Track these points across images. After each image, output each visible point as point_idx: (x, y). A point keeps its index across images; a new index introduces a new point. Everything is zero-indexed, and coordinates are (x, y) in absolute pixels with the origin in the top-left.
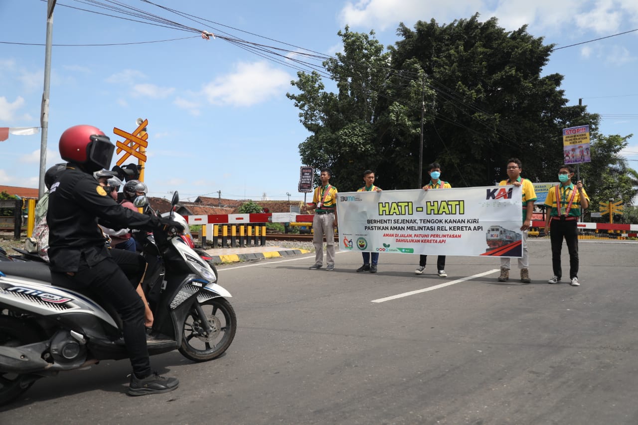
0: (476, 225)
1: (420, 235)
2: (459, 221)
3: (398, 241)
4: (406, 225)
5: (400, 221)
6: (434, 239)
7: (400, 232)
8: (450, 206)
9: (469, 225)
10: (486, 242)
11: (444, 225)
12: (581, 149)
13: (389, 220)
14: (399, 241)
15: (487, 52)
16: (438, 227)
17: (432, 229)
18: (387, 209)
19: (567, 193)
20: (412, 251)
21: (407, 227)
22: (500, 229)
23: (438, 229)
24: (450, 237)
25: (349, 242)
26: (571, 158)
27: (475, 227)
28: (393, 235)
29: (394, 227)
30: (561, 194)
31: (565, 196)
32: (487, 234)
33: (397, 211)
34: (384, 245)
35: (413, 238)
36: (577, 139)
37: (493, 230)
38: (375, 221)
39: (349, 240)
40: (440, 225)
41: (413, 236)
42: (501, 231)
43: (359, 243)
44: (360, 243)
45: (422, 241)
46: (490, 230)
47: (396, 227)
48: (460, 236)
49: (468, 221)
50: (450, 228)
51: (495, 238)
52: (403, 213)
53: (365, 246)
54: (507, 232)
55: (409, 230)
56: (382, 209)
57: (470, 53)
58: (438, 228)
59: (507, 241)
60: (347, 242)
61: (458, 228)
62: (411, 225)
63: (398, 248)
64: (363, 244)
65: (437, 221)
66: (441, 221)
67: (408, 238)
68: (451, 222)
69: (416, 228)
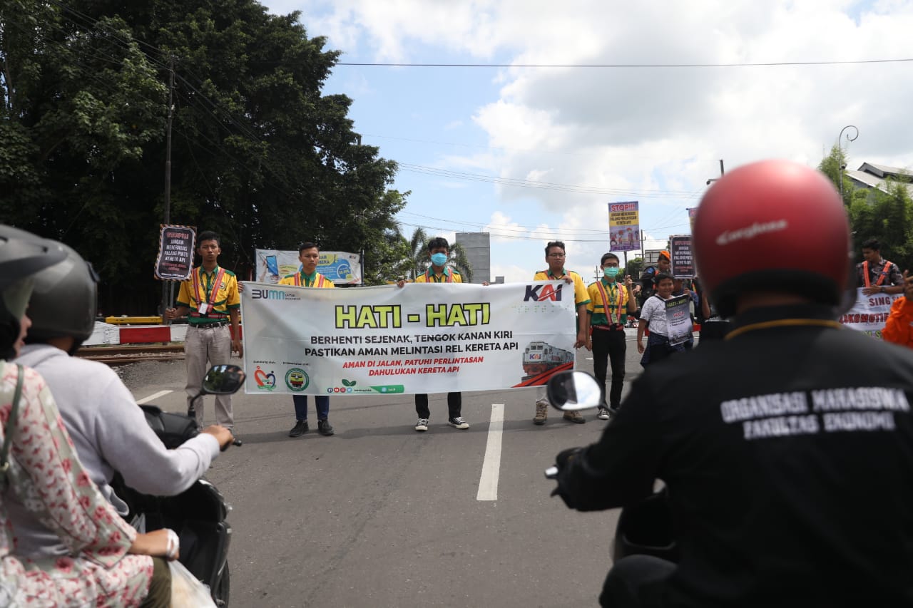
0: (509, 341)
1: (416, 361)
2: (481, 336)
3: (372, 373)
4: (388, 346)
5: (378, 340)
6: (440, 366)
7: (377, 358)
8: (468, 312)
9: (496, 340)
10: (522, 366)
11: (457, 342)
12: (630, 231)
13: (356, 338)
14: (376, 373)
15: (247, 39)
16: (447, 347)
17: (438, 350)
18: (351, 317)
19: (615, 292)
20: (400, 389)
21: (392, 349)
22: (545, 347)
23: (447, 350)
24: (466, 361)
25: (268, 376)
26: (618, 243)
27: (506, 344)
28: (363, 364)
29: (366, 350)
30: (609, 295)
31: (612, 298)
32: (524, 354)
33: (371, 321)
34: (345, 382)
35: (404, 367)
36: (624, 218)
37: (534, 348)
38: (327, 340)
39: (266, 374)
40: (451, 343)
41: (403, 362)
42: (546, 350)
43: (290, 378)
44: (294, 379)
45: (420, 371)
46: (530, 348)
47: (372, 350)
48: (481, 359)
49: (496, 335)
50: (467, 348)
51: (537, 360)
52: (383, 324)
53: (303, 385)
54: (553, 350)
55: (395, 355)
56: (341, 317)
57: (225, 34)
58: (449, 349)
59: (554, 364)
60: (262, 377)
61: (480, 347)
62: (400, 345)
63: (374, 388)
64: (300, 380)
65: (445, 337)
66: (452, 337)
67: (394, 368)
68: (469, 338)
69: (410, 351)
